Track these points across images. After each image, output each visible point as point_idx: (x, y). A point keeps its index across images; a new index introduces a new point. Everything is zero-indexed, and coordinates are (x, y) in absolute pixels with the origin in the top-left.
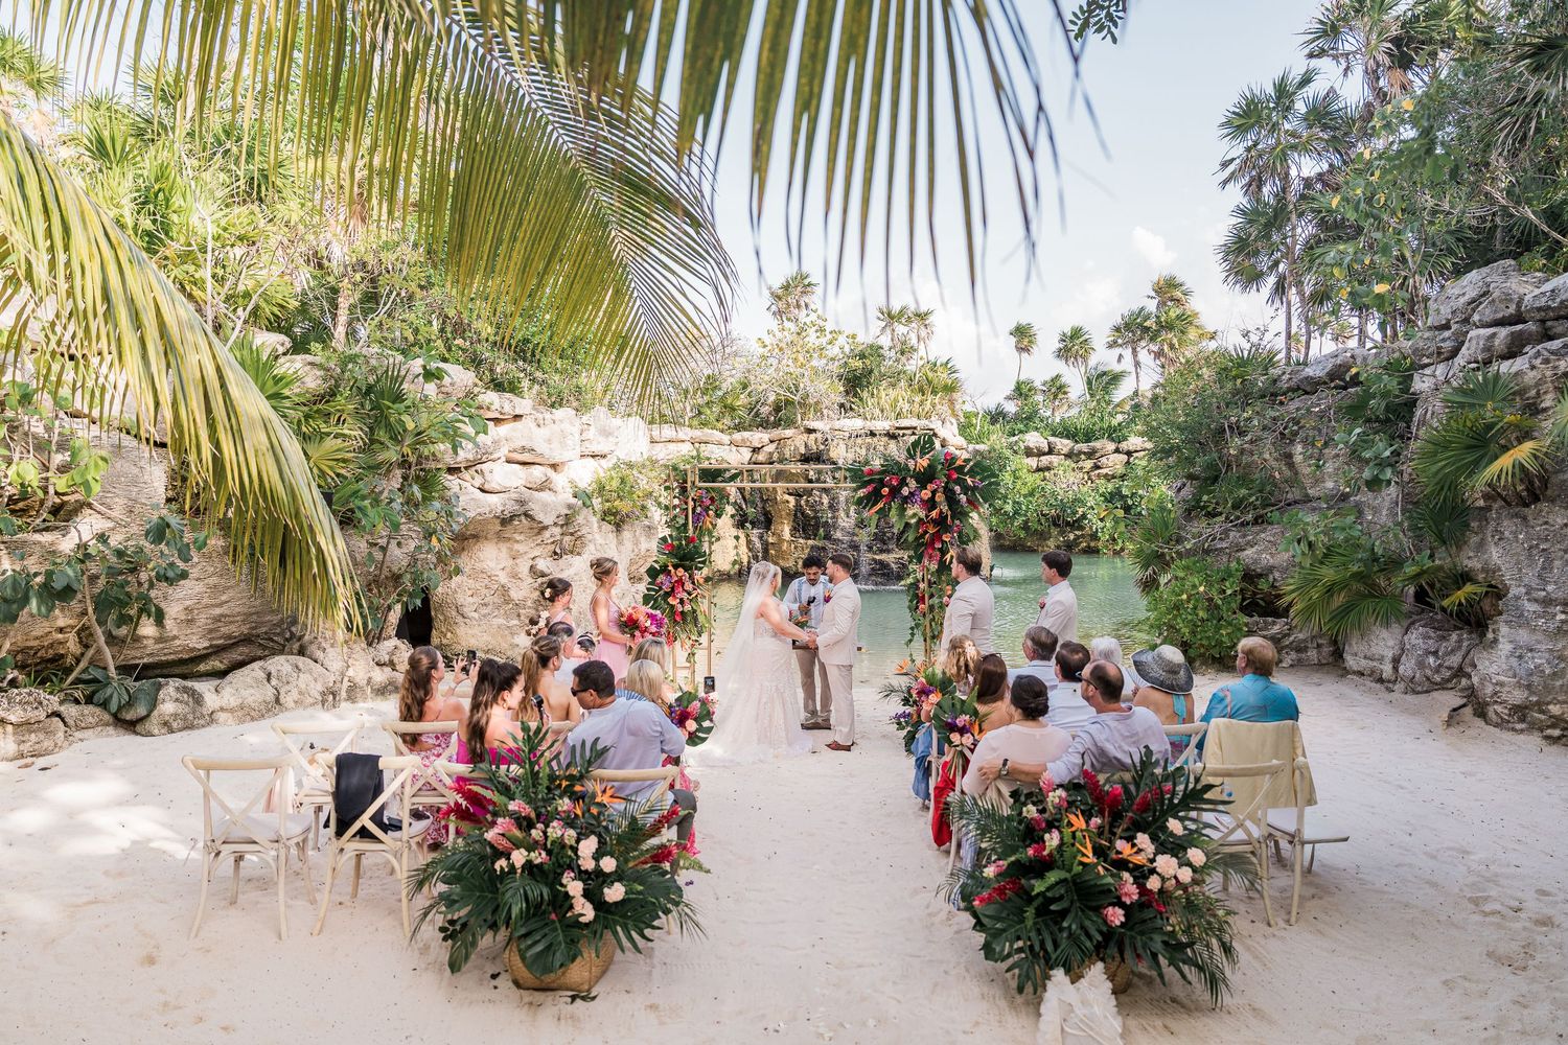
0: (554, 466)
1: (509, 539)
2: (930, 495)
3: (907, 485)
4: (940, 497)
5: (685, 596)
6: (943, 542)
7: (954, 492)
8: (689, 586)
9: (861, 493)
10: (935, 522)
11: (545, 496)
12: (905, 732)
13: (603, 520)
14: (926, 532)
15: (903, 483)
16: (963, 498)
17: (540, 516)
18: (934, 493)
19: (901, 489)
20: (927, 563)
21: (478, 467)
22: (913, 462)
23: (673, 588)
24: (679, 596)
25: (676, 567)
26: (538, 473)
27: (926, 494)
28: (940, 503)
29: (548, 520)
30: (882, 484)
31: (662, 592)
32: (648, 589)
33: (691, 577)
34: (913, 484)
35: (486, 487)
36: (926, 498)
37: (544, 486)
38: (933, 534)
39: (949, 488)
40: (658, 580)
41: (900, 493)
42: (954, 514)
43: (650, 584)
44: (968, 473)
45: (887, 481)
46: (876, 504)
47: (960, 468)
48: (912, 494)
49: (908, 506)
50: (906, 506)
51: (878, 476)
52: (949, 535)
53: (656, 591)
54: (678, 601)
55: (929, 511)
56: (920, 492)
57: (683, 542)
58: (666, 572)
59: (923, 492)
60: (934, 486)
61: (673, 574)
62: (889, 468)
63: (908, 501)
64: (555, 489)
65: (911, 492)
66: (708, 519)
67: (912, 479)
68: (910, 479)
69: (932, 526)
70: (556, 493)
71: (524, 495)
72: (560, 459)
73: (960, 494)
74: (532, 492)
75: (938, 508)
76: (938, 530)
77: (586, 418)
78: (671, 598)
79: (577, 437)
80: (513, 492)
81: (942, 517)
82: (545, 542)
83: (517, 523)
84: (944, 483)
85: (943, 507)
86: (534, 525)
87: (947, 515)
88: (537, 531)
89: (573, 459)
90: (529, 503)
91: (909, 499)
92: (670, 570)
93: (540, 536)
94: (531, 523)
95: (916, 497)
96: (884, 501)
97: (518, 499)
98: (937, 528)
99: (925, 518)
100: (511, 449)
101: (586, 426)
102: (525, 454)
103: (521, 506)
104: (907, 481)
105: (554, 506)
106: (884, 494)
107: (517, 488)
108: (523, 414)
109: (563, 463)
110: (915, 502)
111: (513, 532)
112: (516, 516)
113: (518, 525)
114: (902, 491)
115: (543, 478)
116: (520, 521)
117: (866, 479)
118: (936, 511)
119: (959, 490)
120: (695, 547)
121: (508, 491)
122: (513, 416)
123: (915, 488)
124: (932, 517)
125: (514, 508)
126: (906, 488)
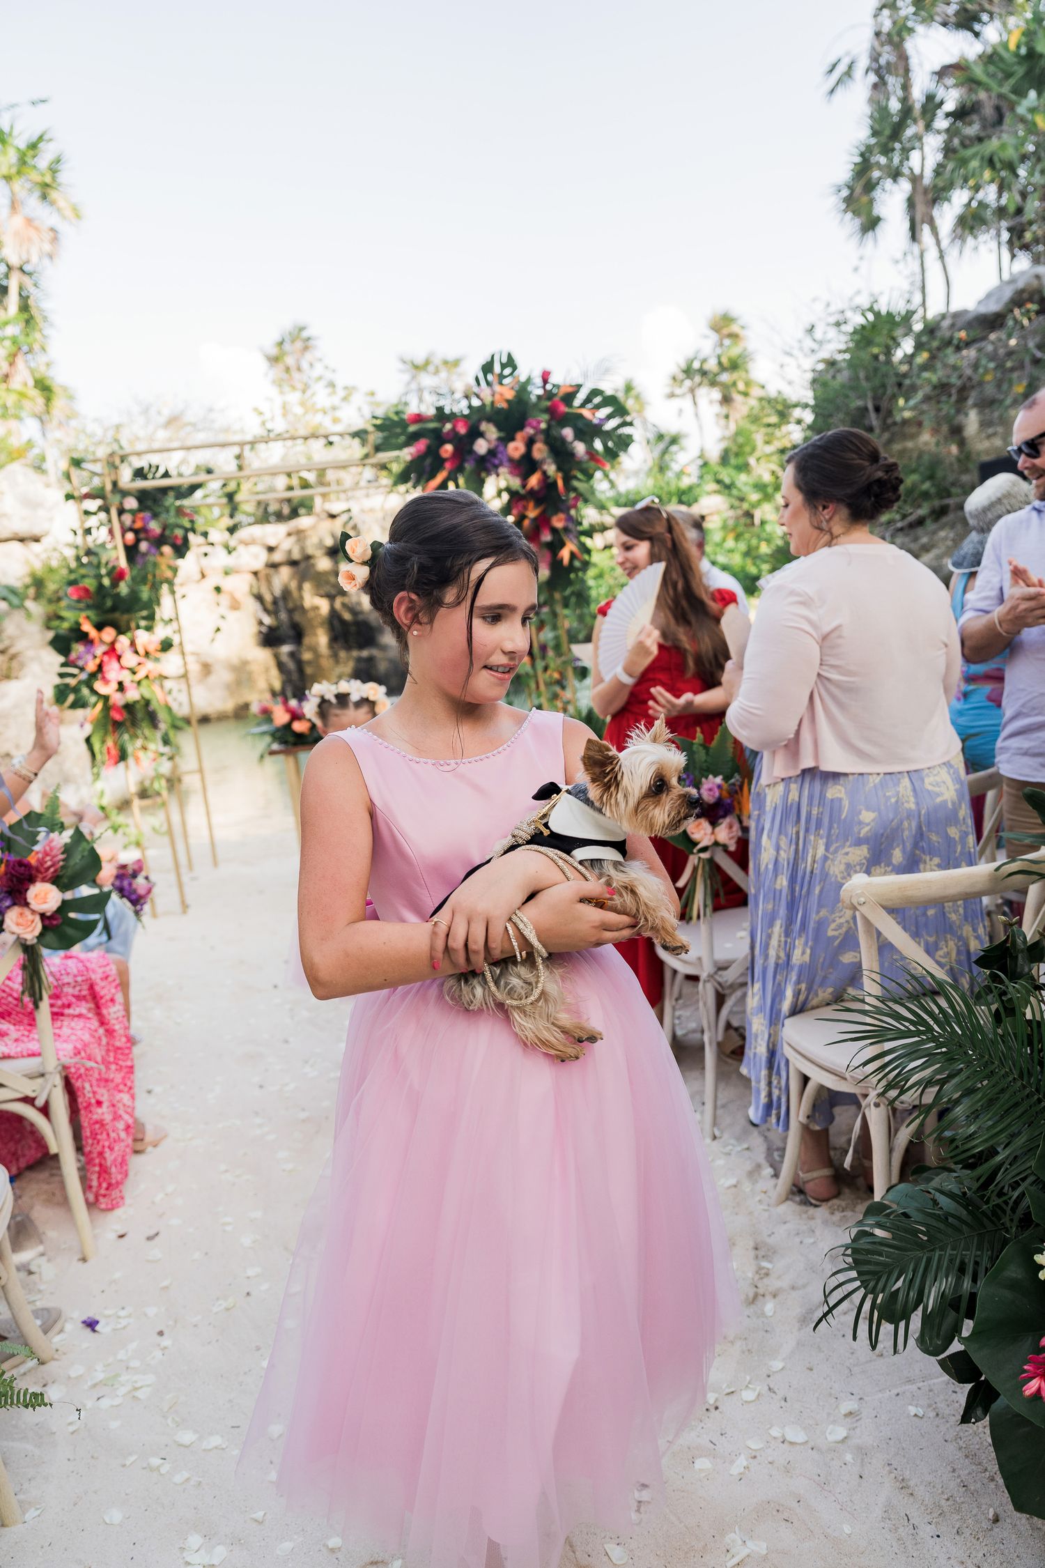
2: (523, 449)
3: (481, 435)
4: (540, 451)
5: (126, 677)
6: (554, 531)
7: (563, 440)
8: (130, 659)
9: (407, 454)
10: (537, 496)
14: (524, 516)
15: (475, 433)
16: (580, 448)
18: (530, 442)
19: (472, 442)
22: (487, 391)
23: (100, 667)
24: (114, 677)
25: (99, 627)
27: (516, 448)
28: (542, 462)
30: (440, 438)
31: (84, 676)
32: (62, 675)
33: (133, 644)
34: (491, 432)
36: (517, 455)
38: (535, 519)
39: (554, 432)
40: (73, 655)
41: (471, 452)
42: (567, 479)
43: (63, 665)
44: (583, 406)
45: (448, 433)
46: (432, 476)
47: (569, 398)
48: (492, 453)
49: (489, 474)
50: (483, 475)
51: (432, 425)
52: (562, 516)
53: (74, 676)
54: (115, 686)
55: (525, 478)
56: (506, 446)
57: (106, 582)
58: (83, 637)
59: (511, 445)
60: (529, 431)
61: (97, 641)
62: (448, 409)
63: (486, 464)
65: (492, 447)
66: (164, 560)
67: (490, 425)
68: (488, 424)
69: (532, 504)
73: (573, 442)
75: (539, 471)
76: (543, 512)
78: (99, 683)
81: (548, 484)
84: (544, 426)
85: (547, 467)
87: (555, 480)
91: (489, 461)
92: (87, 633)
95: (499, 456)
96: (446, 468)
98: (542, 508)
99: (521, 489)
104: (482, 429)
106: (445, 455)
110: (500, 464)
114: (474, 448)
117: (411, 429)
118: (536, 475)
119: (571, 434)
120: (130, 591)
123: (496, 439)
124: (532, 488)
126: (481, 440)
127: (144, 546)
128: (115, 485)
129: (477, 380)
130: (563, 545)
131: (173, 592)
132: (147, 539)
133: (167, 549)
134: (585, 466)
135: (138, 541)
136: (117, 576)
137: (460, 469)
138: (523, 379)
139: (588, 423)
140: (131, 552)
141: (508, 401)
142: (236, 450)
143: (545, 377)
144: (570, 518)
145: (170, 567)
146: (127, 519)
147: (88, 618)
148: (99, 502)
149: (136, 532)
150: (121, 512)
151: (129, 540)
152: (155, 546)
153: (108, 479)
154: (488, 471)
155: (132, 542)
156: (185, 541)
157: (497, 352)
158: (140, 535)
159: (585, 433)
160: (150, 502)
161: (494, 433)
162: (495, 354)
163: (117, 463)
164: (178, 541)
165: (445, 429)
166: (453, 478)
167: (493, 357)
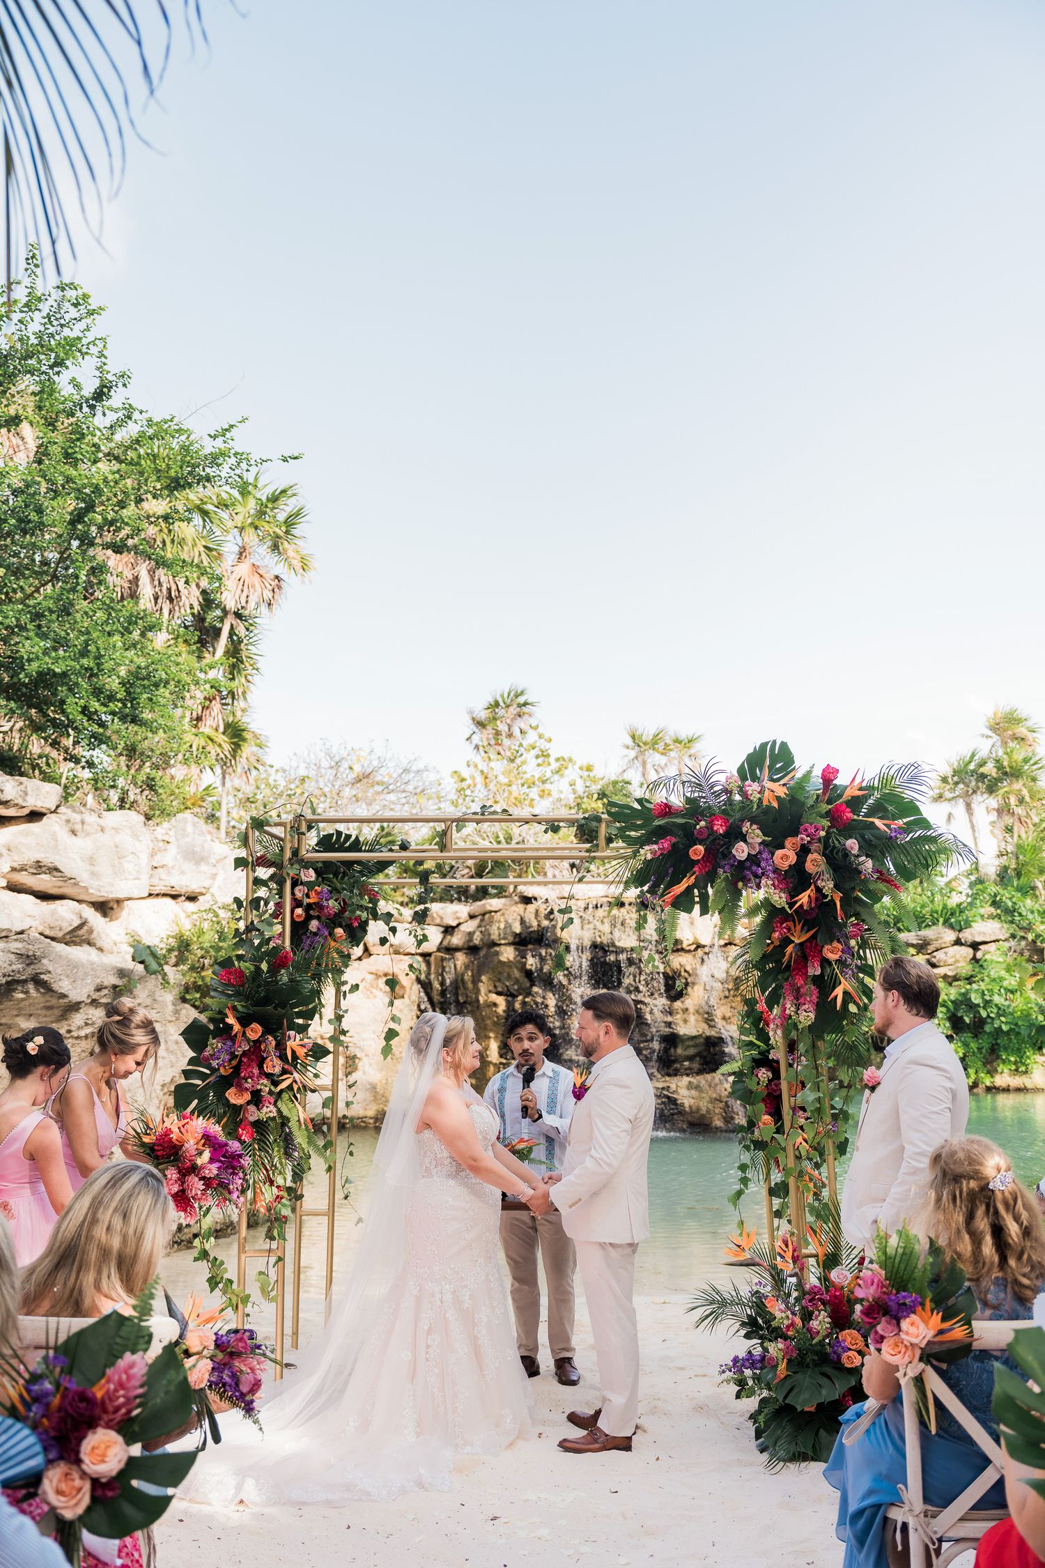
0: (104, 908)
2: (793, 859)
3: (743, 837)
4: (815, 863)
5: (264, 1086)
6: (825, 962)
7: (846, 854)
9: (647, 852)
10: (806, 918)
11: (80, 953)
12: (751, 1404)
13: (184, 1000)
14: (786, 941)
15: (736, 834)
16: (868, 865)
17: (63, 986)
18: (804, 851)
19: (730, 845)
20: (790, 1009)
22: (756, 786)
23: (237, 1069)
24: (248, 1084)
25: (245, 1021)
26: (66, 914)
27: (785, 857)
28: (817, 876)
29: (78, 992)
30: (690, 837)
31: (214, 1078)
32: (187, 1074)
33: (281, 1046)
34: (756, 835)
36: (785, 865)
37: (77, 936)
38: (801, 944)
39: (833, 841)
40: (208, 1051)
41: (728, 855)
42: (848, 901)
43: (192, 1061)
44: (872, 812)
45: (700, 832)
46: (676, 881)
47: (855, 803)
48: (753, 859)
49: (745, 885)
50: (740, 884)
51: (680, 821)
52: (835, 944)
53: (203, 1077)
54: (247, 1097)
55: (793, 894)
56: (773, 854)
57: (264, 966)
58: (224, 1032)
59: (779, 853)
60: (803, 838)
61: (240, 1035)
62: (705, 803)
63: (745, 873)
64: (99, 944)
65: (753, 853)
66: (333, 944)
67: (755, 826)
68: (751, 825)
69: (799, 927)
70: (101, 949)
71: (37, 946)
72: (111, 896)
73: (858, 856)
74: (54, 943)
75: (813, 887)
76: (814, 937)
77: (163, 831)
78: (232, 1090)
79: (144, 859)
80: (16, 940)
81: (823, 905)
82: (75, 1034)
83: (21, 996)
84: (823, 833)
85: (823, 884)
86: (54, 1001)
87: (832, 900)
88: (60, 1013)
89: (136, 896)
90: (45, 961)
91: (749, 869)
92: (230, 1027)
93: (65, 1022)
94: (47, 997)
95: (763, 864)
96: (694, 873)
97: (23, 952)
98: (811, 933)
99: (786, 906)
100: (16, 865)
101: (161, 844)
102: (43, 876)
103: (28, 965)
104: (744, 829)
105: (92, 970)
106: (695, 858)
107: (22, 933)
108: (44, 810)
109: (118, 902)
110: (763, 874)
111: (15, 1013)
112: (18, 982)
113: (23, 1000)
114: (734, 851)
115: (76, 923)
116: (27, 992)
117: (657, 823)
118: (808, 892)
119: (857, 847)
120: (291, 980)
121: (6, 937)
122: (26, 812)
123: (760, 844)
124: (801, 906)
125: (14, 967)
126: (742, 843)
127: (314, 925)
128: (295, 852)
129: (741, 770)
130: (836, 983)
131: (339, 985)
132: (318, 918)
133: (339, 931)
134: (871, 887)
135: (309, 918)
136: (277, 960)
137: (711, 877)
138: (799, 775)
139: (881, 836)
140: (299, 929)
141: (778, 798)
142: (440, 827)
143: (828, 776)
144: (848, 950)
145: (340, 952)
146: (301, 892)
147: (234, 1008)
148: (271, 871)
149: (308, 907)
150: (295, 883)
151: (299, 916)
152: (327, 926)
153: (288, 846)
154: (746, 881)
155: (302, 919)
156: (363, 926)
157: (770, 738)
158: (312, 912)
159: (875, 847)
160: (331, 876)
161: (758, 836)
162: (767, 743)
163: (304, 828)
164: (356, 924)
165: (698, 827)
166: (702, 885)
167: (764, 746)
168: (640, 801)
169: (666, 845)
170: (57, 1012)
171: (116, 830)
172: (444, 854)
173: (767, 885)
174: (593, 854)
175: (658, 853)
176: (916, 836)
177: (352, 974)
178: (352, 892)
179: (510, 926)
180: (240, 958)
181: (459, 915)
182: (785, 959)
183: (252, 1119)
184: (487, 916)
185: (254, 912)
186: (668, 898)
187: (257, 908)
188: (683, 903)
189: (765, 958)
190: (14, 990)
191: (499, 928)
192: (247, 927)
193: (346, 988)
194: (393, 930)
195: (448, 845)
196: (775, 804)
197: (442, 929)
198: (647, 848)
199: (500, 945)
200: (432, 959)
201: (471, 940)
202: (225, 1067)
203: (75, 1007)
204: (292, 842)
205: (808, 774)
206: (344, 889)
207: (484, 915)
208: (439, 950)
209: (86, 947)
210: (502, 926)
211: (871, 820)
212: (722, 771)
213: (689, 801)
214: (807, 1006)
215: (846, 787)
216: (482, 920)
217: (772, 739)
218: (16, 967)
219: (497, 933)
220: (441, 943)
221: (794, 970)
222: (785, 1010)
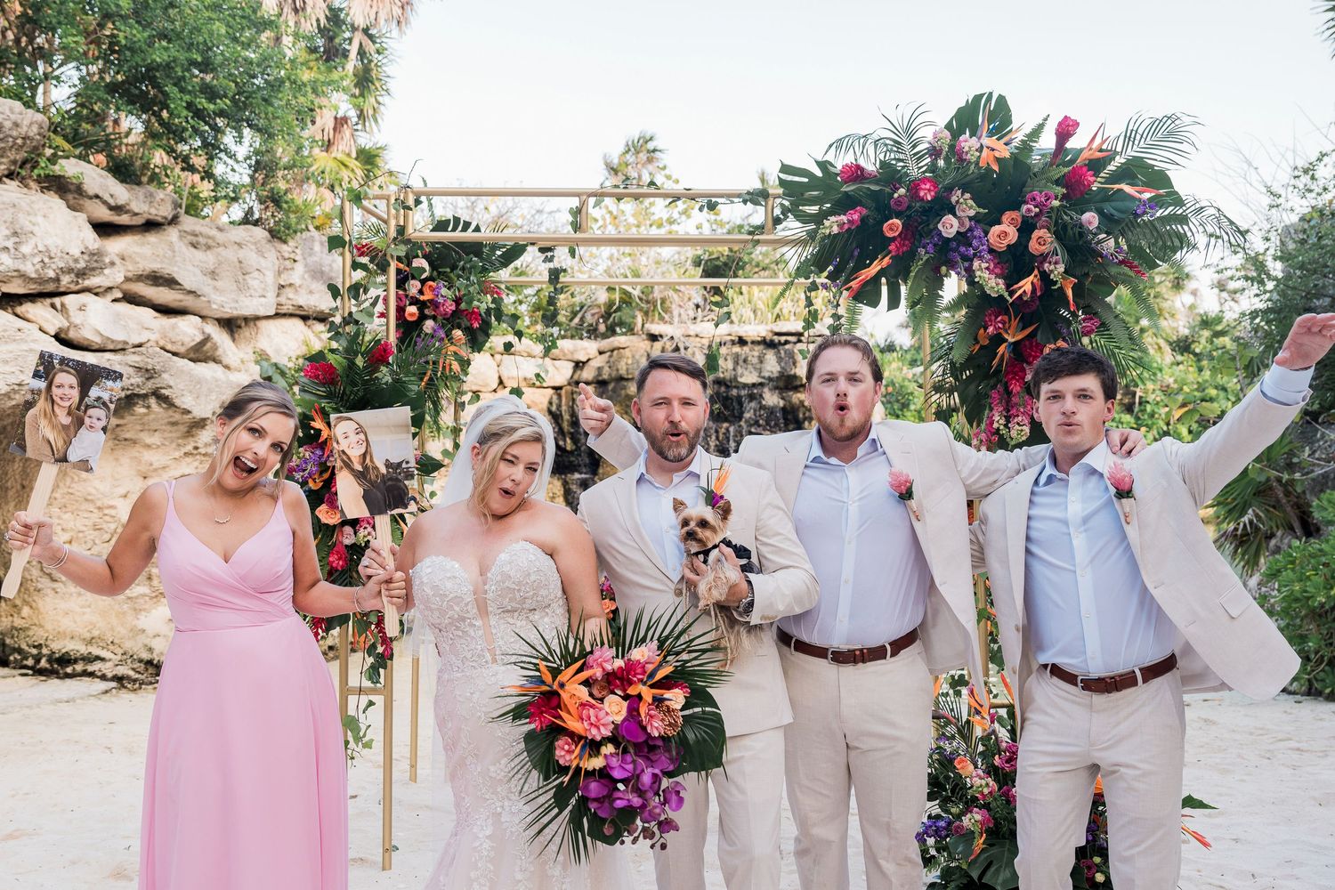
0: (230, 325)
1: (135, 442)
2: (1013, 236)
3: (951, 209)
4: (1040, 239)
7: (1082, 232)
9: (832, 225)
10: (1026, 311)
11: (205, 370)
12: (933, 874)
14: (998, 340)
15: (943, 205)
16: (1108, 244)
17: (185, 401)
18: (1026, 228)
19: (934, 220)
20: (998, 421)
21: (57, 301)
22: (974, 142)
26: (188, 330)
27: (1004, 232)
28: (1045, 258)
30: (884, 209)
34: (968, 207)
35: (72, 335)
36: (1001, 245)
37: (201, 353)
38: (1016, 344)
39: (1068, 216)
41: (931, 231)
45: (898, 202)
47: (1096, 165)
48: (964, 238)
49: (950, 270)
50: (944, 269)
51: (873, 187)
55: (1011, 280)
56: (986, 233)
57: (360, 361)
58: (314, 439)
59: (996, 229)
60: (1029, 209)
62: (903, 167)
63: (951, 254)
64: (226, 361)
65: (963, 230)
66: (453, 348)
67: (967, 195)
68: (962, 194)
69: (1014, 323)
70: (227, 367)
71: (156, 360)
72: (235, 313)
73: (1096, 234)
74: (175, 358)
75: (1036, 272)
76: (1032, 336)
77: (290, 249)
78: (324, 507)
79: (270, 278)
80: (134, 353)
81: (1049, 293)
82: (202, 451)
83: (143, 410)
84: (1056, 203)
85: (1052, 267)
86: (177, 417)
87: (1061, 289)
88: (186, 429)
89: (262, 313)
90: (165, 376)
91: (956, 250)
92: (319, 432)
93: (191, 439)
94: (170, 412)
95: (975, 243)
96: (890, 252)
97: (141, 365)
98: (1030, 330)
99: (1006, 295)
100: (130, 275)
101: (287, 262)
102: (161, 288)
103: (148, 379)
104: (954, 199)
105: (217, 386)
106: (890, 234)
107: (140, 346)
108: (160, 219)
109: (246, 319)
110: (975, 255)
111: (139, 427)
112: (138, 396)
113: (145, 415)
114: (940, 226)
115: (199, 338)
116: (148, 407)
117: (845, 189)
118: (1031, 277)
119: (1096, 222)
120: (396, 381)
121: (123, 350)
122: (139, 221)
123: (971, 219)
124: (1020, 296)
125: (133, 381)
126: (950, 216)
127: (429, 325)
128: (401, 230)
129: (949, 127)
132: (434, 318)
133: (458, 334)
134: (1113, 270)
135: (423, 317)
136: (378, 354)
138: (1019, 137)
139: (1123, 206)
140: (408, 329)
141: (998, 160)
143: (1066, 130)
146: (413, 287)
149: (422, 305)
151: (412, 315)
152: (443, 326)
153: (393, 223)
154: (952, 265)
155: (414, 319)
156: (486, 330)
157: (986, 90)
158: (427, 312)
159: (1118, 222)
160: (448, 270)
161: (971, 208)
162: (983, 95)
163: (411, 202)
164: (476, 325)
165: (896, 195)
166: (893, 272)
167: (978, 98)
168: (823, 165)
169: (856, 217)
170: (183, 429)
171: (239, 245)
172: (579, 235)
173: (981, 269)
174: (756, 237)
175: (846, 227)
176: (1166, 213)
177: (471, 382)
178: (468, 279)
179: (638, 362)
180: (332, 351)
181: (589, 351)
182: (995, 362)
183: (348, 542)
184: (615, 352)
185: (353, 302)
186: (854, 284)
187: (356, 297)
188: (867, 294)
189: (970, 361)
190: (135, 404)
191: (627, 364)
192: (344, 318)
193: (466, 398)
194: (519, 334)
195: (584, 225)
196: (996, 168)
197: (573, 364)
198: (833, 219)
199: (627, 380)
200: (563, 392)
201: (600, 375)
202: (314, 480)
203: (200, 424)
204: (397, 218)
205: (1036, 133)
206: (459, 277)
207: (612, 351)
208: (569, 384)
209: (212, 365)
210: (630, 362)
211: (1116, 187)
212: (931, 124)
213: (884, 164)
214: (1020, 418)
215: (1081, 150)
216: (611, 356)
217: (988, 91)
218: (137, 380)
219: (625, 368)
220: (572, 377)
221: (1007, 373)
222: (992, 423)
